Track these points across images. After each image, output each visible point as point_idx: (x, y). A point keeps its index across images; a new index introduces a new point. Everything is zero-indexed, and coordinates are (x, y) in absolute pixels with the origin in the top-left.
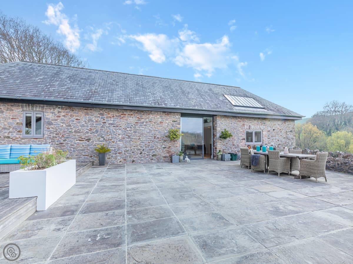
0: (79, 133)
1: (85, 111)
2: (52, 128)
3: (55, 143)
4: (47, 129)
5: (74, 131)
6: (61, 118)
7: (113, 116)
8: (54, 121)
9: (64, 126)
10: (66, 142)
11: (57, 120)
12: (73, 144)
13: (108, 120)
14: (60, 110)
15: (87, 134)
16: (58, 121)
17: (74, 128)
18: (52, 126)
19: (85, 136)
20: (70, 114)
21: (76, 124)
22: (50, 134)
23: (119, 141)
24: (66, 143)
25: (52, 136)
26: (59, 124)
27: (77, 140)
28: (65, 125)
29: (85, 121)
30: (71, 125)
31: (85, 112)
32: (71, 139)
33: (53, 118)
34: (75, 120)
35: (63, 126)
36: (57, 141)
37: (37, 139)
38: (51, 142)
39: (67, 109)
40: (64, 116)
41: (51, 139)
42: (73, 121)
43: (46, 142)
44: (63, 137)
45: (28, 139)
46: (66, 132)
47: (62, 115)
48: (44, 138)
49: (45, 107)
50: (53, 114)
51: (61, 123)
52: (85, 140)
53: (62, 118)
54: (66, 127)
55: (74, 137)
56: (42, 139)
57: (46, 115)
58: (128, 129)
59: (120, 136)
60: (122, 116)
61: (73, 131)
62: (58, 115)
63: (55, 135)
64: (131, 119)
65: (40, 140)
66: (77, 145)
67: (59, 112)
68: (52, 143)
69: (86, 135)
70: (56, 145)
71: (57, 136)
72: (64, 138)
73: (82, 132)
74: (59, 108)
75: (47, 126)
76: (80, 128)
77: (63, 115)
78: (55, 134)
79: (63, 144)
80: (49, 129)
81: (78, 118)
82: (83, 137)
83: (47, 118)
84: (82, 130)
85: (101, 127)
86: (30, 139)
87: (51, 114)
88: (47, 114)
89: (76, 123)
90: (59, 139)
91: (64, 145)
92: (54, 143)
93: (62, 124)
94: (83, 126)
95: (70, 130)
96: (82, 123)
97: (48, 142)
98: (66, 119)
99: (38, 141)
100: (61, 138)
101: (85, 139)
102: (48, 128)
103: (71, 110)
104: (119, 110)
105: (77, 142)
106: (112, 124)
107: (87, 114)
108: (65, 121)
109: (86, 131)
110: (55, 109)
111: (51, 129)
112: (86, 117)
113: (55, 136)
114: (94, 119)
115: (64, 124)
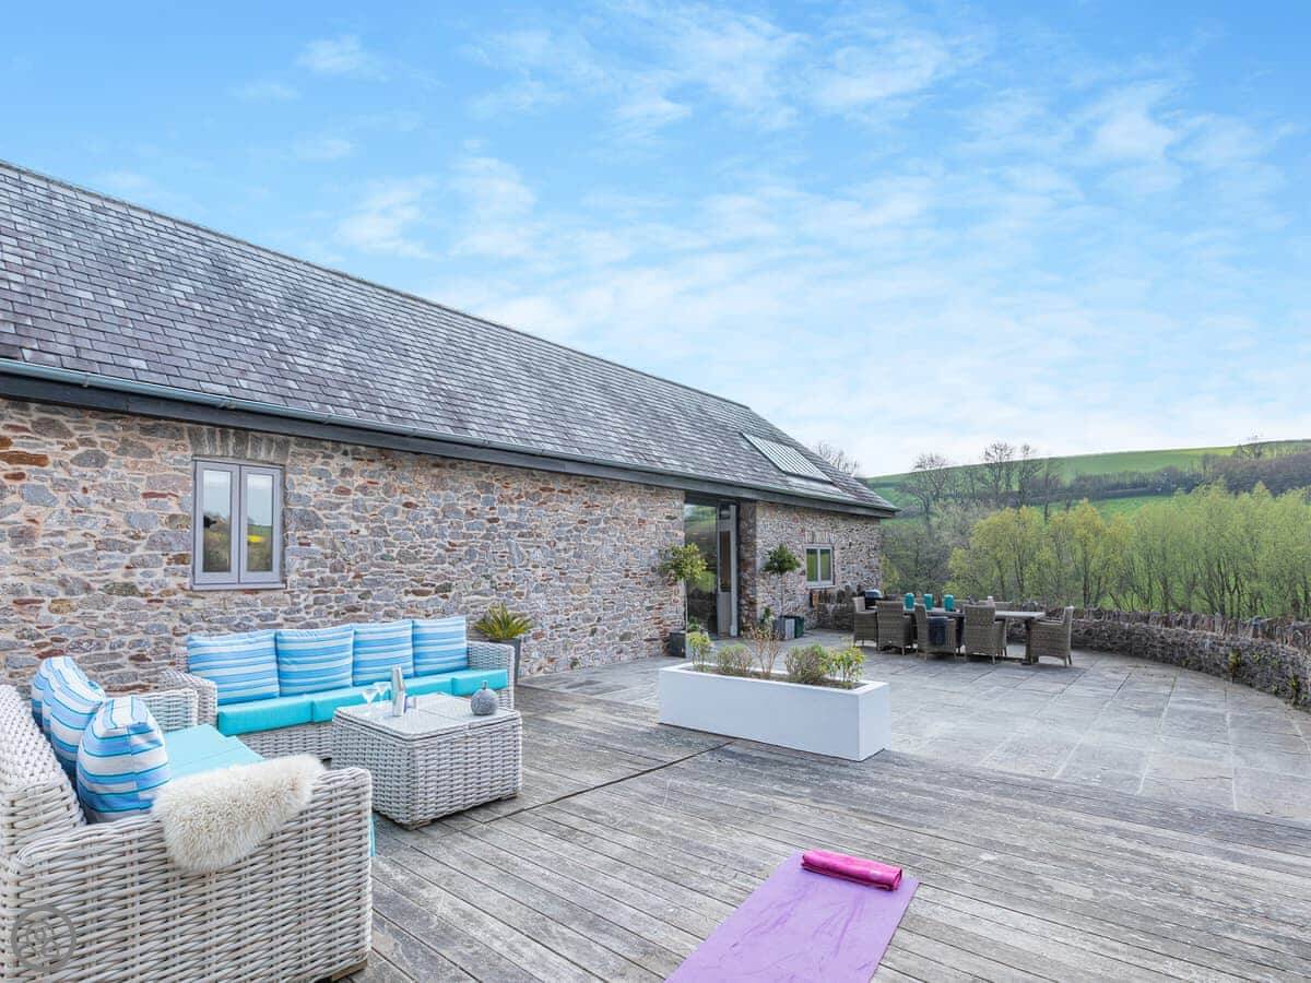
0: (415, 560)
1: (435, 471)
2: (321, 542)
3: (331, 607)
4: (301, 544)
5: (398, 554)
6: (352, 497)
7: (519, 497)
8: (325, 512)
9: (364, 532)
10: (370, 601)
11: (338, 506)
12: (392, 608)
13: (505, 512)
14: (349, 464)
15: (439, 566)
16: (343, 509)
17: (398, 542)
18: (320, 534)
19: (435, 573)
20: (382, 481)
21: (404, 523)
22: (309, 566)
23: (536, 590)
24: (372, 605)
25: (317, 577)
26: (344, 526)
27: (407, 592)
28: (367, 527)
29: (436, 514)
30: (388, 528)
31: (433, 476)
32: (386, 588)
33: (323, 497)
34: (402, 508)
35: (358, 531)
36: (338, 600)
37: (256, 591)
38: (315, 604)
39: (372, 461)
40: (363, 489)
41: (315, 592)
42: (395, 513)
43: (294, 604)
44: (357, 580)
45: (221, 595)
46: (370, 557)
47: (356, 485)
48: (289, 589)
49: (293, 448)
50: (323, 480)
51: (353, 517)
52: (433, 589)
53: (356, 498)
54: (371, 538)
55: (396, 580)
56: (279, 594)
57: (295, 482)
58: (561, 545)
59: (540, 571)
60: (545, 494)
61: (394, 555)
62: (341, 484)
63: (327, 573)
64: (567, 506)
65: (268, 598)
66: (408, 613)
67: (345, 472)
68: (316, 607)
69: (435, 569)
70: (331, 617)
71: (336, 576)
72: (363, 584)
73: (425, 558)
74: (345, 453)
75: (298, 534)
76: (418, 540)
77: (359, 486)
78: (328, 570)
79: (360, 610)
80: (309, 545)
81: (412, 500)
82: (428, 578)
83: (300, 496)
84: (422, 549)
85: (484, 537)
86: (229, 594)
87: (315, 479)
88: (299, 477)
89: (404, 519)
90: (343, 592)
91: (362, 613)
92: (324, 607)
93: (354, 527)
94: (426, 533)
95: (384, 551)
96: (425, 523)
97: (302, 606)
98: (370, 501)
99: (264, 604)
100: (351, 586)
101: (433, 585)
102: (303, 541)
103: (388, 465)
104: (534, 472)
105: (406, 599)
106: (516, 526)
107: (440, 484)
108: (367, 511)
109: (435, 554)
110: (331, 457)
111: (314, 547)
112: (439, 496)
113: (328, 577)
114: (462, 505)
115: (363, 524)
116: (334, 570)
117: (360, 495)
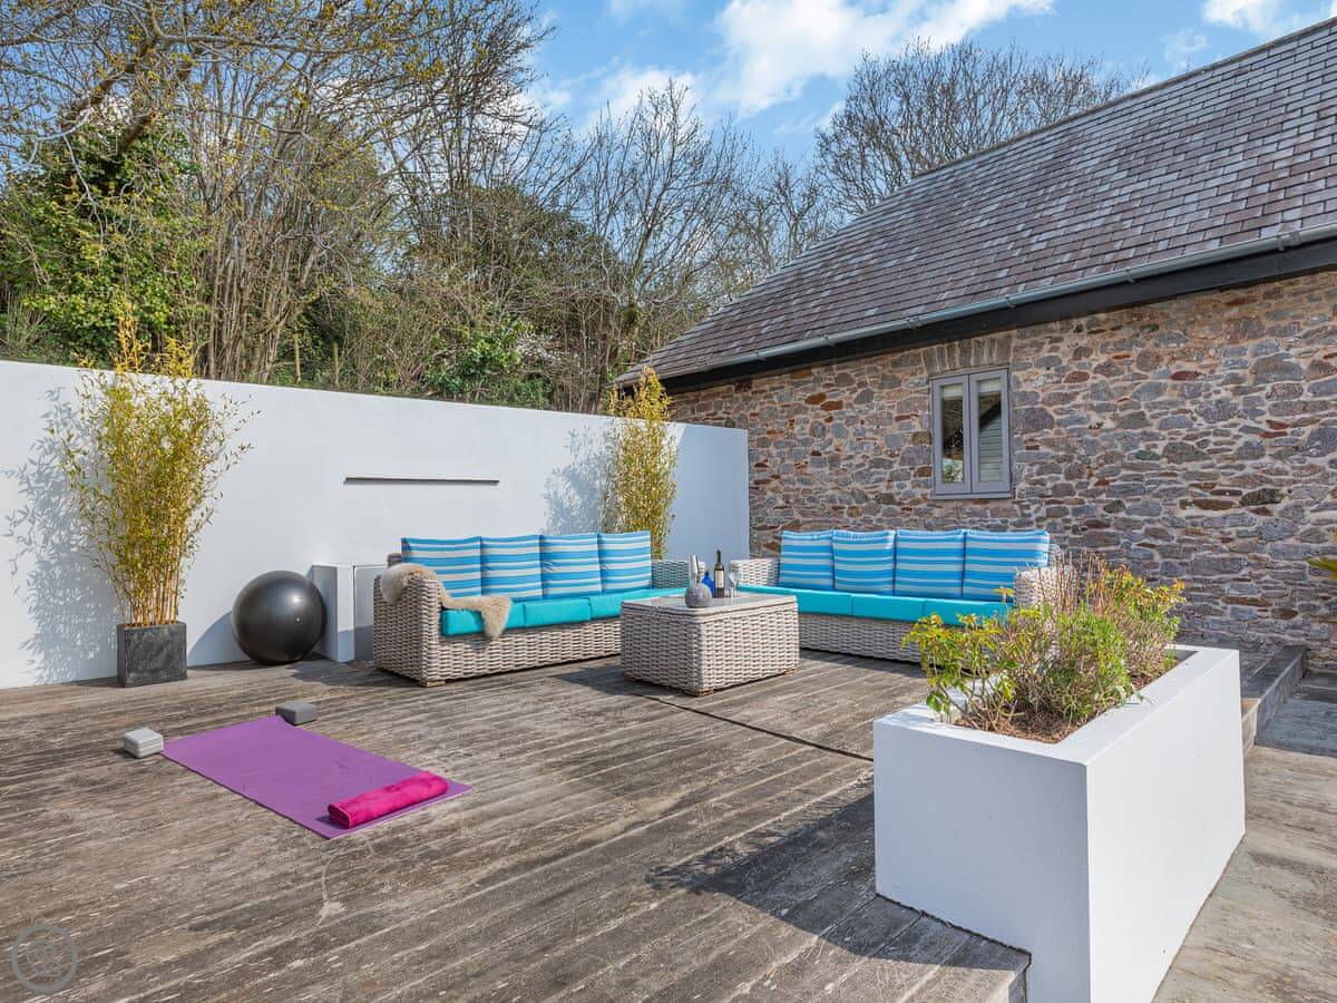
0: (1198, 456)
1: (1234, 312)
2: (1050, 443)
3: (1068, 521)
4: (1028, 448)
5: (1166, 449)
6: (1090, 382)
8: (1055, 407)
9: (1109, 424)
10: (1122, 515)
11: (1067, 398)
12: (1159, 526)
14: (1084, 341)
15: (1249, 463)
16: (1079, 400)
17: (1164, 433)
18: (1051, 434)
19: (1238, 473)
20: (1136, 352)
21: (1172, 403)
22: (1038, 474)
24: (1124, 520)
25: (1049, 485)
26: (1079, 421)
27: (1184, 504)
28: (1114, 418)
29: (1235, 379)
30: (1148, 414)
31: (1230, 320)
32: (1148, 497)
33: (1054, 390)
34: (1170, 382)
35: (1100, 425)
36: (1076, 512)
37: (985, 501)
38: (1048, 516)
39: (1118, 328)
40: (1105, 369)
41: (1048, 503)
42: (1158, 390)
43: (1023, 515)
44: (1101, 487)
45: (954, 504)
46: (1120, 456)
47: (1095, 365)
48: (1017, 499)
49: (1015, 342)
50: (1052, 370)
51: (1092, 407)
52: (1236, 500)
53: (1096, 382)
54: (1120, 431)
55: (1163, 486)
56: (1007, 505)
57: (1021, 379)
61: (1159, 451)
62: (1076, 369)
63: (1062, 479)
65: (997, 508)
66: (1187, 533)
67: (1079, 353)
68: (1050, 520)
69: (1242, 467)
70: (1069, 533)
71: (1073, 483)
72: (1110, 493)
73: (1215, 452)
74: (1079, 329)
75: (1025, 437)
76: (1202, 424)
77: (1099, 366)
78: (1062, 476)
79: (1107, 526)
80: (1037, 448)
81: (1190, 367)
82: (1223, 482)
83: (1025, 393)
84: (1212, 438)
86: (961, 504)
87: (1043, 371)
88: (1024, 372)
89: (1175, 398)
90: (1082, 502)
91: (1111, 530)
92: (1059, 520)
93: (1095, 418)
94: (1224, 410)
95: (1142, 447)
96: (1215, 397)
97: (1033, 518)
98: (1115, 383)
100: (1093, 494)
101: (1234, 493)
102: (1030, 444)
103: (1142, 328)
105: (1183, 514)
107: (1247, 328)
108: (1111, 396)
109: (1240, 443)
110: (1059, 340)
111: (1043, 449)
112: (1242, 351)
113: (1062, 485)
114: (1300, 356)
115: (1109, 414)
116: (1069, 476)
117: (1101, 377)
